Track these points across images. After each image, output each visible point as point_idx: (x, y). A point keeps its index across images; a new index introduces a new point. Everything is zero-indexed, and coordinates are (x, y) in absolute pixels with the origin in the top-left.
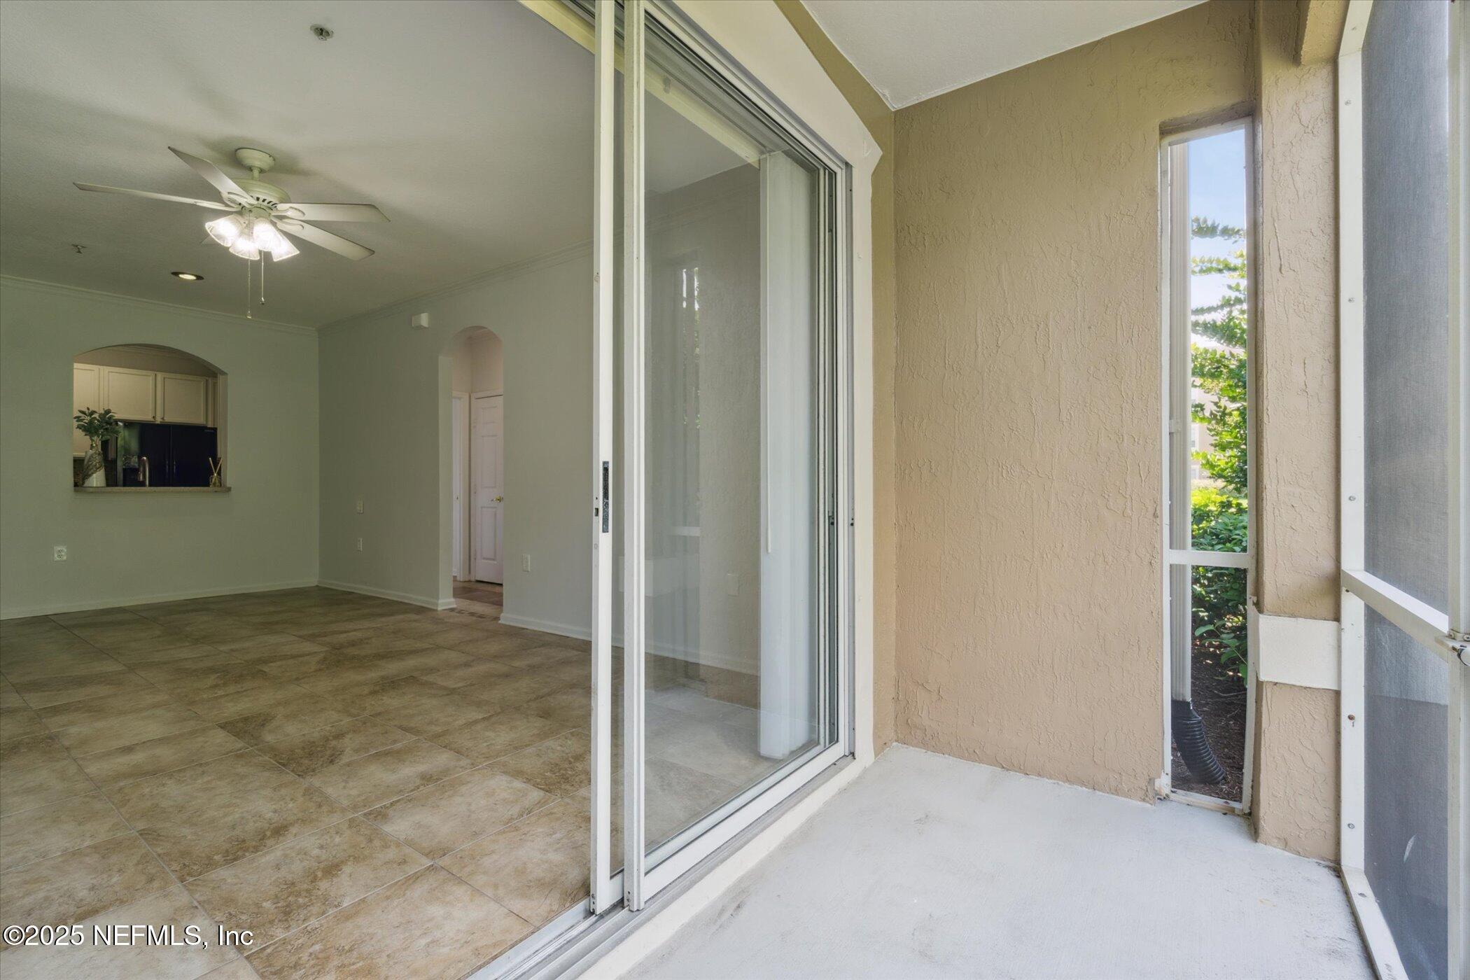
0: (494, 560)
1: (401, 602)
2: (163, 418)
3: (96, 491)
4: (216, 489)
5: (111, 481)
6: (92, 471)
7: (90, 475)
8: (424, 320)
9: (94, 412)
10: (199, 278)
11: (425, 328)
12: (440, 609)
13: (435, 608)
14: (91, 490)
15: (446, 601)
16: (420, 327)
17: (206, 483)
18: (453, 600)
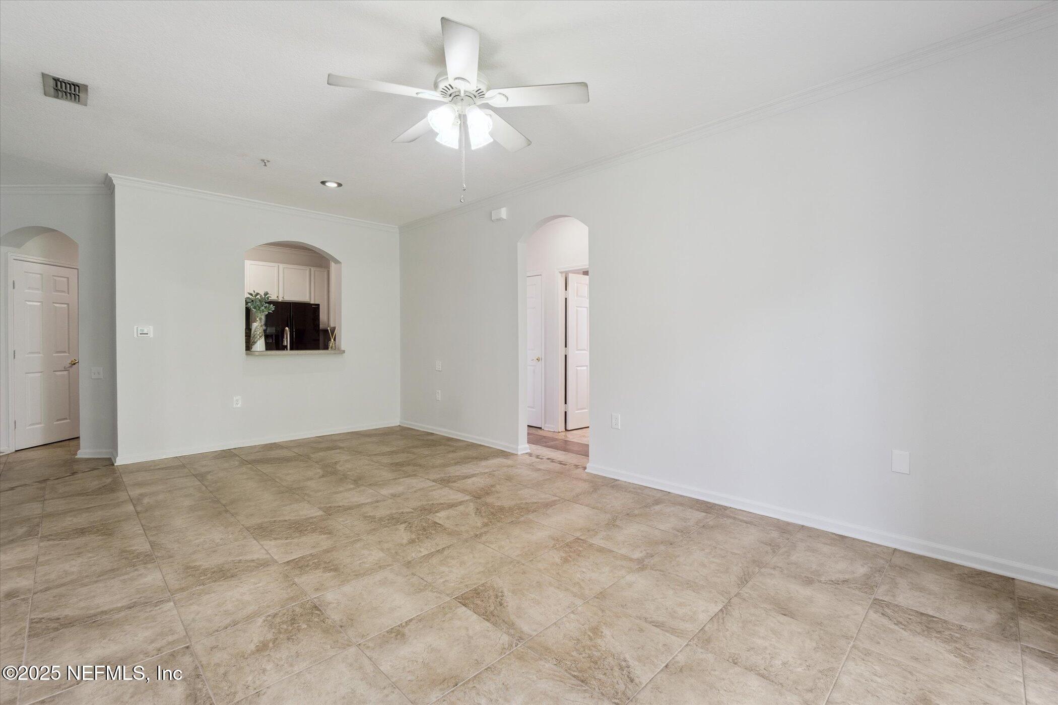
0: (533, 408)
1: (480, 445)
2: (283, 298)
3: (260, 355)
4: (333, 352)
5: (269, 347)
6: (257, 339)
7: (255, 343)
8: (504, 213)
9: (258, 294)
10: (340, 185)
11: (505, 220)
12: (519, 453)
13: (516, 453)
14: (257, 354)
15: (523, 447)
16: (500, 220)
17: (326, 347)
18: (527, 445)
